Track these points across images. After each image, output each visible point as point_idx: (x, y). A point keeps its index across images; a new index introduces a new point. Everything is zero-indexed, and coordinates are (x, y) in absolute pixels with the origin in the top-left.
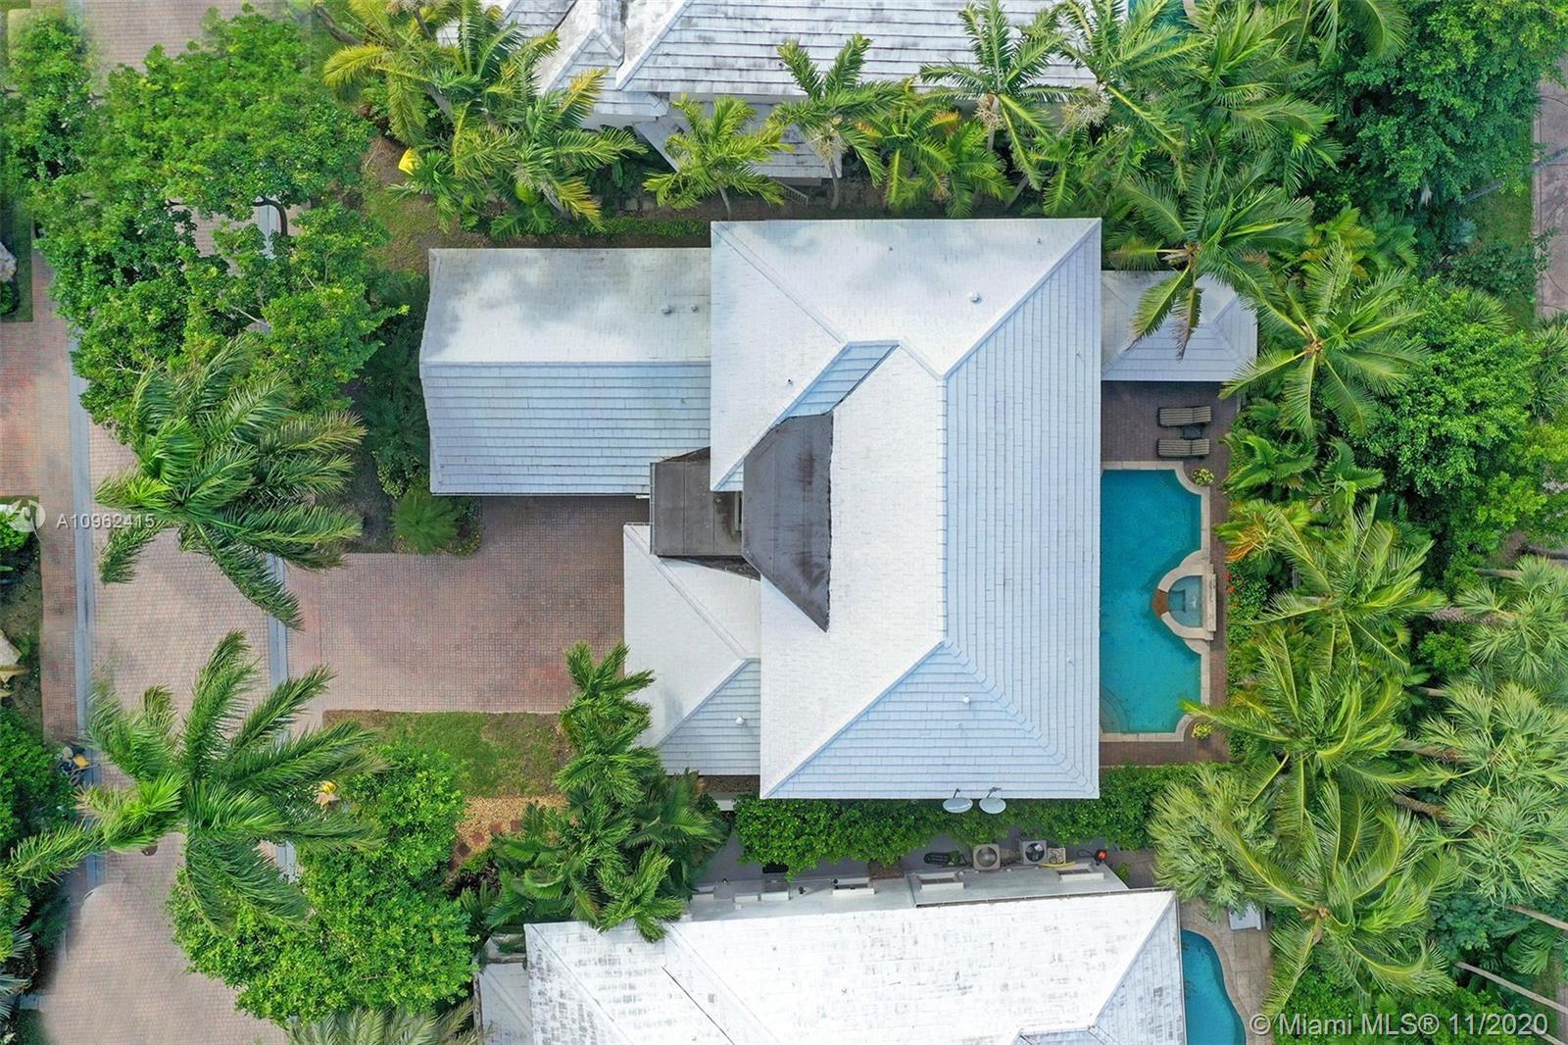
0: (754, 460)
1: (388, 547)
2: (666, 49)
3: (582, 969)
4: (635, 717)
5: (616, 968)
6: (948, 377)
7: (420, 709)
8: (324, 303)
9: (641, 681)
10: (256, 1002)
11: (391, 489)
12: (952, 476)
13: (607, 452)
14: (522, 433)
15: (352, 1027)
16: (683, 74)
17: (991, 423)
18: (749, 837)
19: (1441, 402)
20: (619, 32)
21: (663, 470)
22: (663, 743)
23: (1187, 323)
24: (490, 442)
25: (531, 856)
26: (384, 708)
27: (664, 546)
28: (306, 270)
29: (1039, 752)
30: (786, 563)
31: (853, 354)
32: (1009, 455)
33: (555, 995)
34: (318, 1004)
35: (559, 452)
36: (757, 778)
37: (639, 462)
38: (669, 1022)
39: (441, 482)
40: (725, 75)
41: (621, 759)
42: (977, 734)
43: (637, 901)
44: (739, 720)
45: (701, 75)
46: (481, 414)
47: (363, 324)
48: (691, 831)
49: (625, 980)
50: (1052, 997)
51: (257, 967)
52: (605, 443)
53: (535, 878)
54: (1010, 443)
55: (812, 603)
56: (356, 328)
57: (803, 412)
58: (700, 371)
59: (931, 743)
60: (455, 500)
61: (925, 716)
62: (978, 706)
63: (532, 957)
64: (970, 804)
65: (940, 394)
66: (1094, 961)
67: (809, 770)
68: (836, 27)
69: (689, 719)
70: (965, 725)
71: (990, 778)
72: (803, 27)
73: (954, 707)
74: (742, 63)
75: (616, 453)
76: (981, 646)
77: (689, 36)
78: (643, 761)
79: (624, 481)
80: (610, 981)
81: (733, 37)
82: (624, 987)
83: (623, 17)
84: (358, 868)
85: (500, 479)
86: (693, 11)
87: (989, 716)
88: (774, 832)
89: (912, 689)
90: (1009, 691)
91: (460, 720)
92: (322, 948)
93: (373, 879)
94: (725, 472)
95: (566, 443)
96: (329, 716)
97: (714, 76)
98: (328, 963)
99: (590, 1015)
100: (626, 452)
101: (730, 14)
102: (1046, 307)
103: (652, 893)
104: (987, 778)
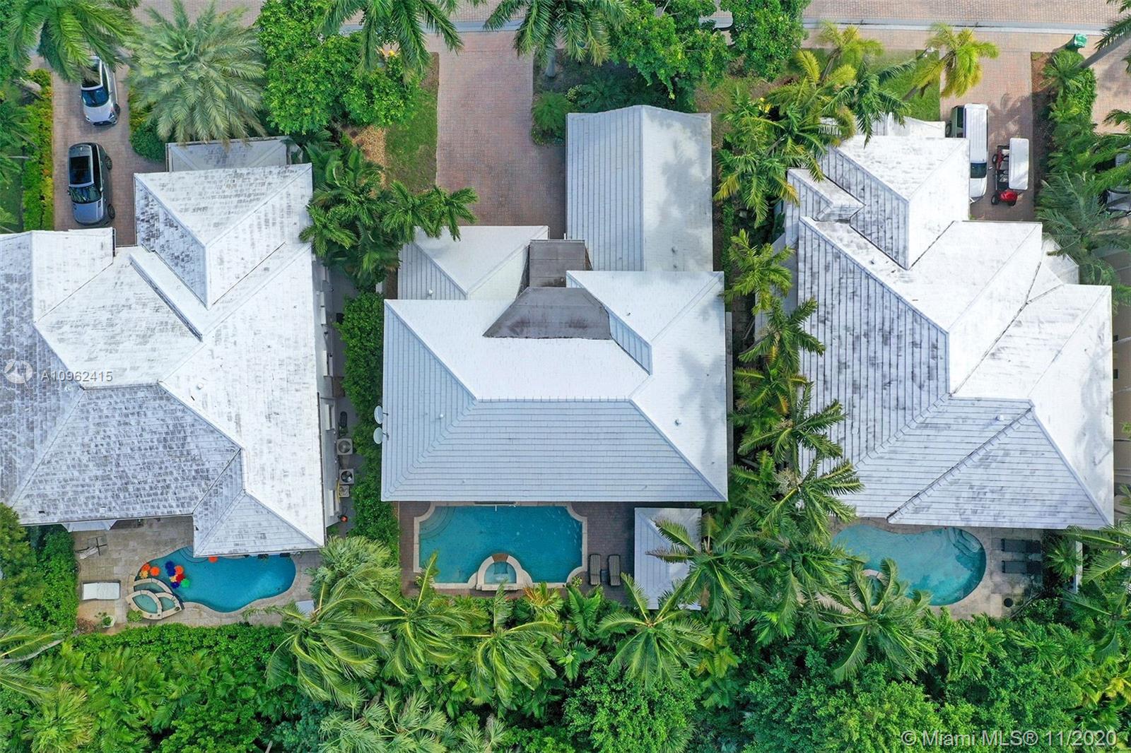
0: (584, 294)
1: (537, 91)
2: (822, 245)
3: (285, 195)
4: (433, 228)
5: (285, 215)
6: (631, 402)
7: (439, 109)
8: (672, 48)
9: (455, 233)
10: (271, 7)
11: (572, 92)
12: (573, 405)
13: (591, 215)
14: (602, 166)
15: (254, 62)
16: (809, 255)
17: (605, 430)
18: (360, 300)
19: (617, 708)
20: (832, 218)
21: (580, 246)
22: (417, 247)
23: (666, 554)
24: (597, 146)
25: (351, 166)
26: (440, 88)
27: (536, 248)
28: (691, 39)
29: (410, 462)
30: (524, 312)
31: (645, 349)
32: (586, 442)
33: (270, 180)
34: (268, 42)
35: (591, 187)
36: (396, 298)
37: (585, 234)
38: (253, 244)
39: (574, 119)
40: (808, 279)
41: (409, 218)
42: (421, 424)
43: (325, 226)
44: (431, 292)
45: (808, 265)
46: (613, 140)
47: (663, 71)
48: (366, 259)
49: (278, 220)
50: (263, 469)
51: (290, 8)
52: (596, 214)
53: (338, 168)
54: (592, 442)
55: (500, 328)
56: (660, 67)
57: (612, 322)
58: (636, 265)
59: (416, 397)
60: (563, 129)
61: (432, 393)
62: (438, 423)
63: (292, 167)
64: (379, 422)
65: (620, 397)
66: (283, 496)
67: (401, 327)
68: (836, 342)
69: (432, 262)
70: (427, 417)
71: (395, 434)
72: (835, 323)
73: (438, 410)
74: (815, 288)
75: (591, 221)
76: (473, 424)
77: (830, 258)
78: (407, 231)
79: (574, 226)
80: (278, 212)
81: (829, 283)
82: (274, 219)
83: (841, 221)
84: (347, 65)
85: (575, 153)
86: (843, 259)
87: (432, 430)
88: (363, 314)
89: (449, 382)
90: (447, 442)
91: (432, 133)
92: (300, 45)
93: (342, 75)
94: (578, 278)
95: (596, 192)
96: (436, 55)
97: (808, 273)
98: (292, 49)
99: (258, 199)
100: (591, 227)
101: (843, 281)
102: (673, 465)
103: (329, 236)
104: (395, 431)
